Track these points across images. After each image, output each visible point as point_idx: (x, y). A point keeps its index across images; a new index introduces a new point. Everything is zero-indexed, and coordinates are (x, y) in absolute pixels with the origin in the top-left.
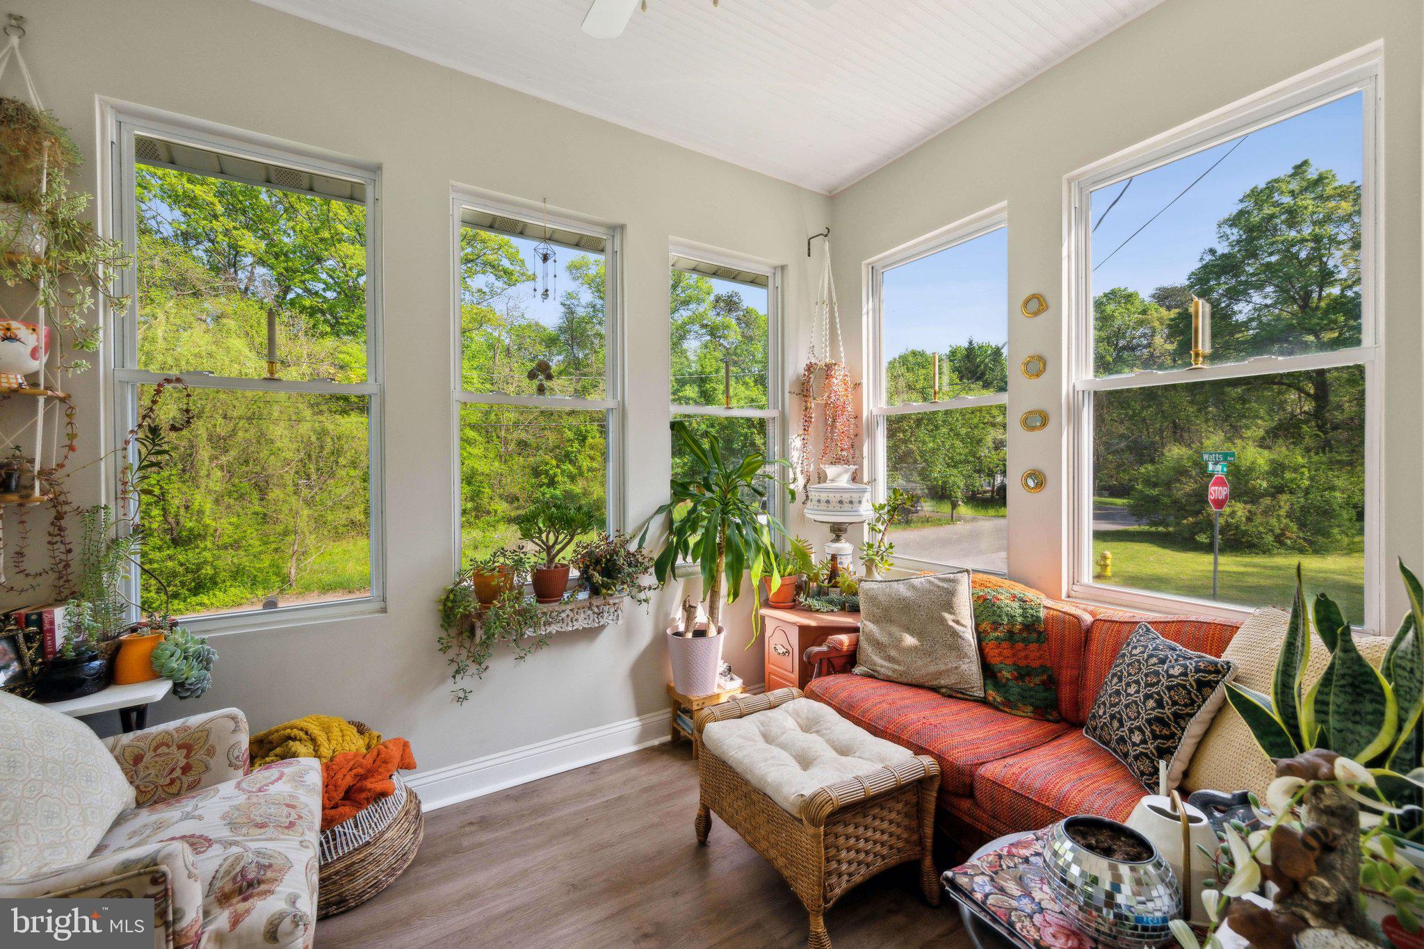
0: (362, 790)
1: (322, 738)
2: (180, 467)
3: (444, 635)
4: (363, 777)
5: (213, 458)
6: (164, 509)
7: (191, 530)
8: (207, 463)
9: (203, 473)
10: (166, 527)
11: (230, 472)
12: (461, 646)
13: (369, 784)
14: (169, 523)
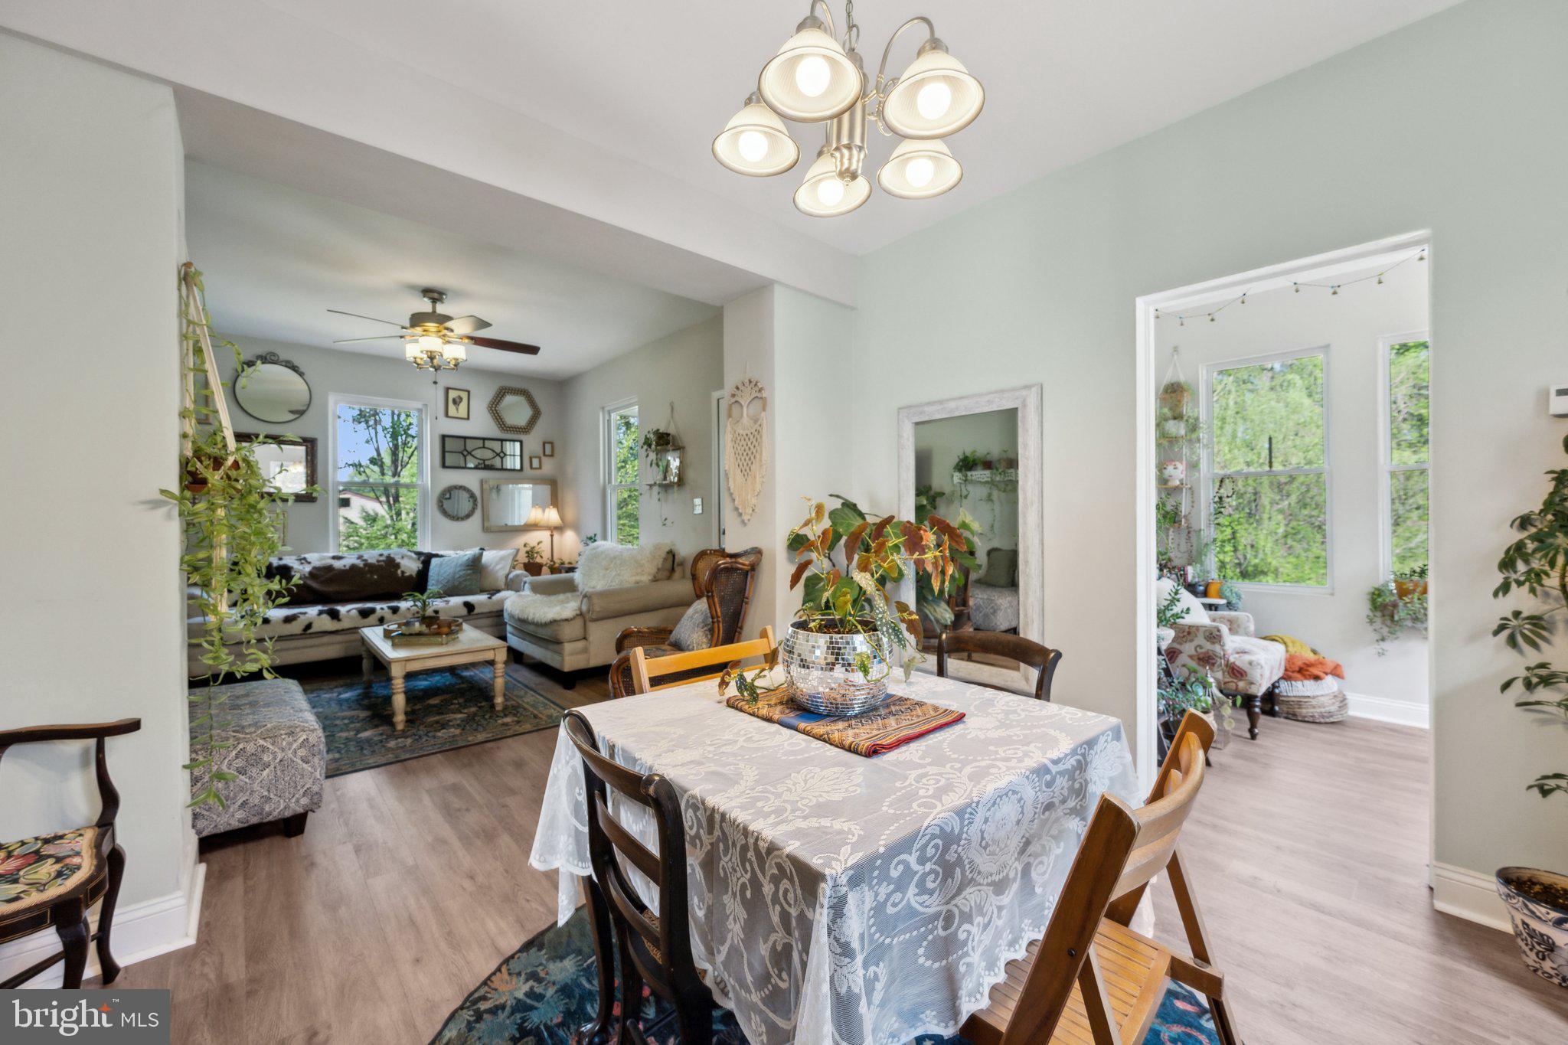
0: (1307, 671)
1: (1290, 644)
2: (1247, 510)
3: (1371, 614)
4: (1308, 665)
5: (1273, 503)
6: (1234, 546)
7: (1256, 566)
8: (1268, 507)
9: (1266, 516)
10: (1237, 561)
11: (1290, 516)
12: (1383, 623)
13: (1311, 669)
14: (1238, 558)
